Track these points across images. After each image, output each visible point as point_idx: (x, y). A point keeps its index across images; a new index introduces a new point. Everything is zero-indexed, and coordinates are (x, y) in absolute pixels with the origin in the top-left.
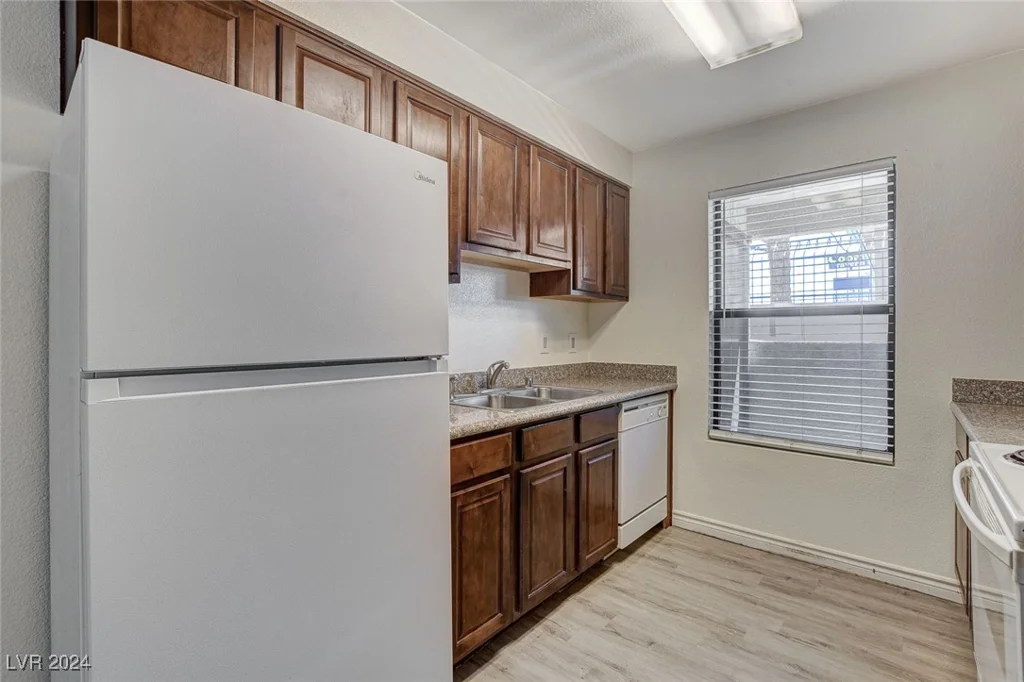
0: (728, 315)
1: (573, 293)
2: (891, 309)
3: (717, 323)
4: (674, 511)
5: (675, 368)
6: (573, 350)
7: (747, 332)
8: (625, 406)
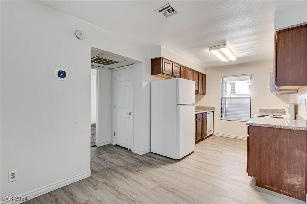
1: (198, 94)
2: (251, 98)
3: (222, 99)
4: (214, 132)
5: (214, 107)
7: (226, 101)
8: (208, 113)
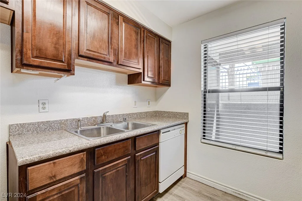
0: (209, 92)
1: (143, 82)
2: (282, 89)
4: (187, 171)
5: (188, 113)
6: (149, 106)
7: (219, 99)
8: (162, 131)
